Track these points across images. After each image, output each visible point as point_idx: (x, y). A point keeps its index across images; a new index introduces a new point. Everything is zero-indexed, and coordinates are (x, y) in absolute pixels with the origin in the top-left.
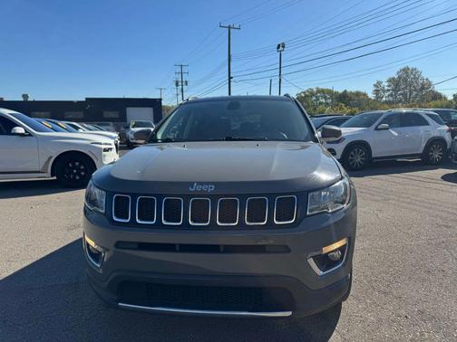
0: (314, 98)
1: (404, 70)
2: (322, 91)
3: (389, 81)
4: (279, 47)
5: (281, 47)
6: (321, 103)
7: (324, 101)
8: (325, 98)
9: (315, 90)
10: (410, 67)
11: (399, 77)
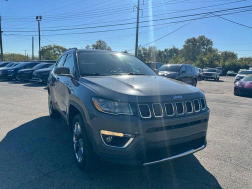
0: (52, 51)
1: (99, 41)
2: (57, 47)
3: (93, 46)
4: (37, 18)
5: (39, 18)
6: (57, 54)
7: (58, 53)
8: (59, 51)
9: (53, 46)
10: (102, 40)
11: (98, 45)
